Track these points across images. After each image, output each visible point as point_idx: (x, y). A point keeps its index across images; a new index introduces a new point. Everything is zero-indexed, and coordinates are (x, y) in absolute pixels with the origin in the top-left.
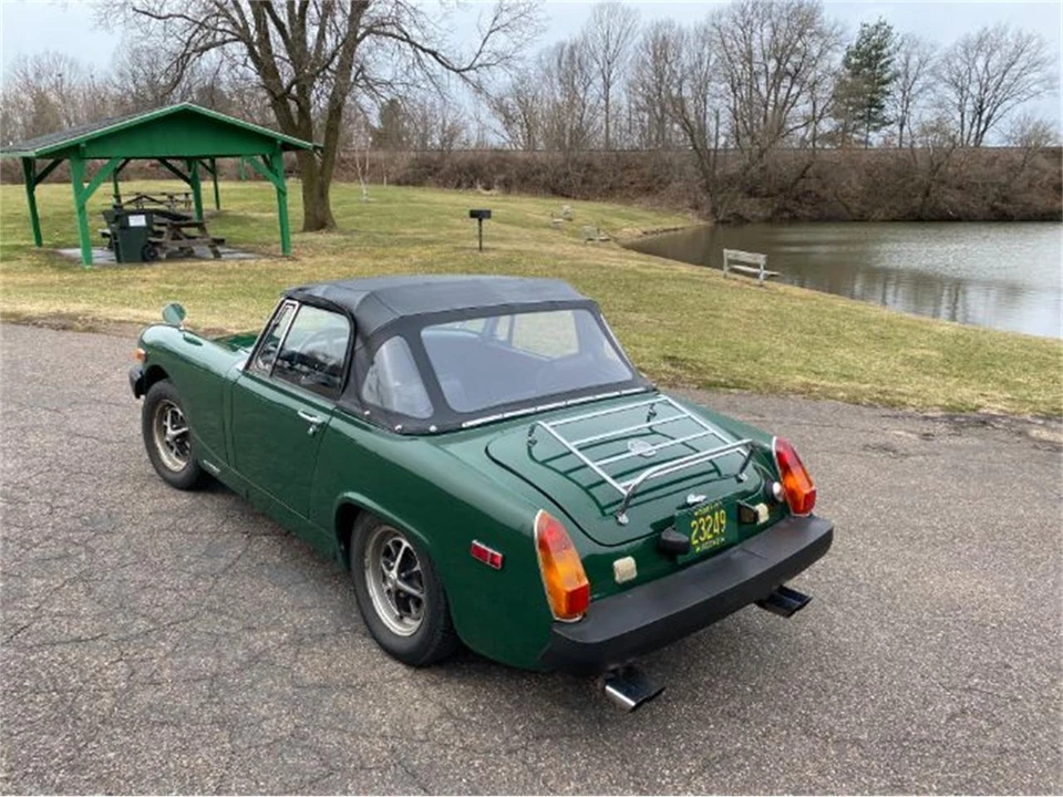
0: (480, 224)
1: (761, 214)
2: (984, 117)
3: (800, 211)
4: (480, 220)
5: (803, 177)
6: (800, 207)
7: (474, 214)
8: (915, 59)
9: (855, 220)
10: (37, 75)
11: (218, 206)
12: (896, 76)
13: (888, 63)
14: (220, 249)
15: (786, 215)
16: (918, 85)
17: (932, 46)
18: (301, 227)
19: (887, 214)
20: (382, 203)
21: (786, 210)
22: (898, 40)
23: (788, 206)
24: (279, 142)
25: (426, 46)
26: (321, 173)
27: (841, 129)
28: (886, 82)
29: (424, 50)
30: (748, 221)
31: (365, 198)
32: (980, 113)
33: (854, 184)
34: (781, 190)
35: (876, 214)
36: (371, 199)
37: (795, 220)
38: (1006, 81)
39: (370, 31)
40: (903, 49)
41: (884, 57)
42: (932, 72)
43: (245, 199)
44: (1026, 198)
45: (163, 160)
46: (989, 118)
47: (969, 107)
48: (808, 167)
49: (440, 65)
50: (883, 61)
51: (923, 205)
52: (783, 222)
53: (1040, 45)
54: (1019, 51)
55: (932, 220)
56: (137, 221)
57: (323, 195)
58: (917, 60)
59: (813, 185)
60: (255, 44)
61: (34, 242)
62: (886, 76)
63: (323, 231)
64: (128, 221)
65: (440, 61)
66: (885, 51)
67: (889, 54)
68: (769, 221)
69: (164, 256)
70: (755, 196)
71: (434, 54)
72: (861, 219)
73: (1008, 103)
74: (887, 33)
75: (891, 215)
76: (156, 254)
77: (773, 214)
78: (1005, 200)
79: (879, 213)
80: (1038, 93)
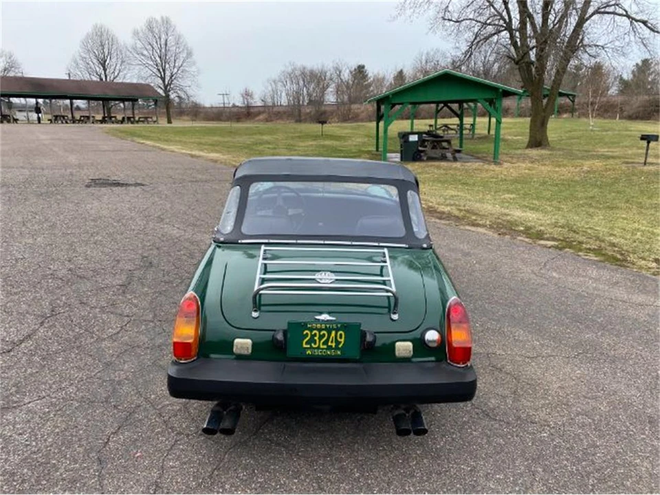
0: (648, 145)
4: (649, 143)
7: (643, 138)
10: (426, 62)
11: (489, 132)
14: (457, 155)
18: (526, 145)
20: (602, 131)
24: (501, 90)
25: (638, 18)
26: (544, 111)
29: (637, 21)
31: (591, 128)
36: (595, 129)
39: (597, 12)
43: (511, 128)
45: (446, 103)
49: (648, 30)
56: (414, 138)
57: (543, 124)
60: (516, 30)
61: (375, 149)
63: (539, 148)
64: (408, 138)
65: (649, 28)
69: (425, 158)
71: (645, 23)
76: (421, 157)
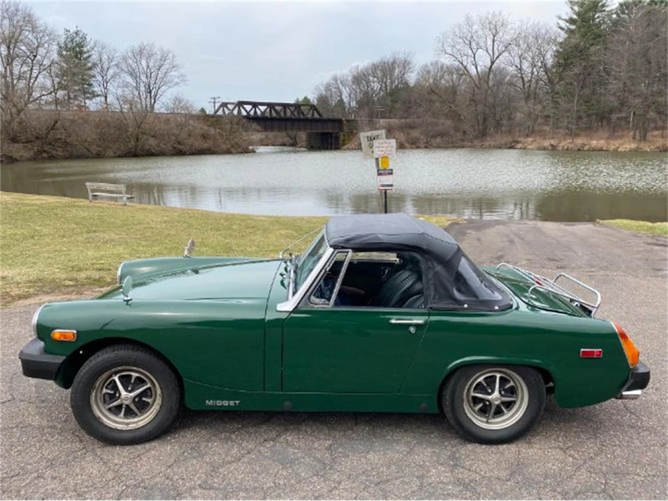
1: (26, 155)
2: (153, 94)
3: (54, 152)
5: (52, 129)
6: (54, 149)
8: (105, 57)
9: (94, 158)
12: (95, 65)
13: (90, 56)
15: (45, 155)
16: (111, 72)
17: (114, 50)
19: (115, 153)
21: (45, 151)
22: (92, 43)
23: (46, 149)
27: (66, 98)
28: (90, 69)
30: (17, 161)
32: (150, 92)
33: (89, 133)
34: (37, 138)
35: (108, 153)
37: (52, 158)
38: (160, 75)
40: (96, 49)
41: (85, 53)
42: (117, 65)
44: (190, 141)
46: (156, 96)
47: (143, 89)
48: (56, 122)
50: (85, 56)
51: (136, 146)
52: (43, 159)
53: (174, 57)
54: (164, 58)
55: (142, 156)
58: (106, 57)
59: (61, 134)
62: (90, 65)
66: (85, 49)
67: (88, 51)
68: (34, 159)
70: (17, 142)
72: (99, 156)
73: (164, 88)
74: (84, 38)
75: (118, 153)
77: (35, 154)
78: (179, 143)
79: (110, 153)
80: (177, 84)
